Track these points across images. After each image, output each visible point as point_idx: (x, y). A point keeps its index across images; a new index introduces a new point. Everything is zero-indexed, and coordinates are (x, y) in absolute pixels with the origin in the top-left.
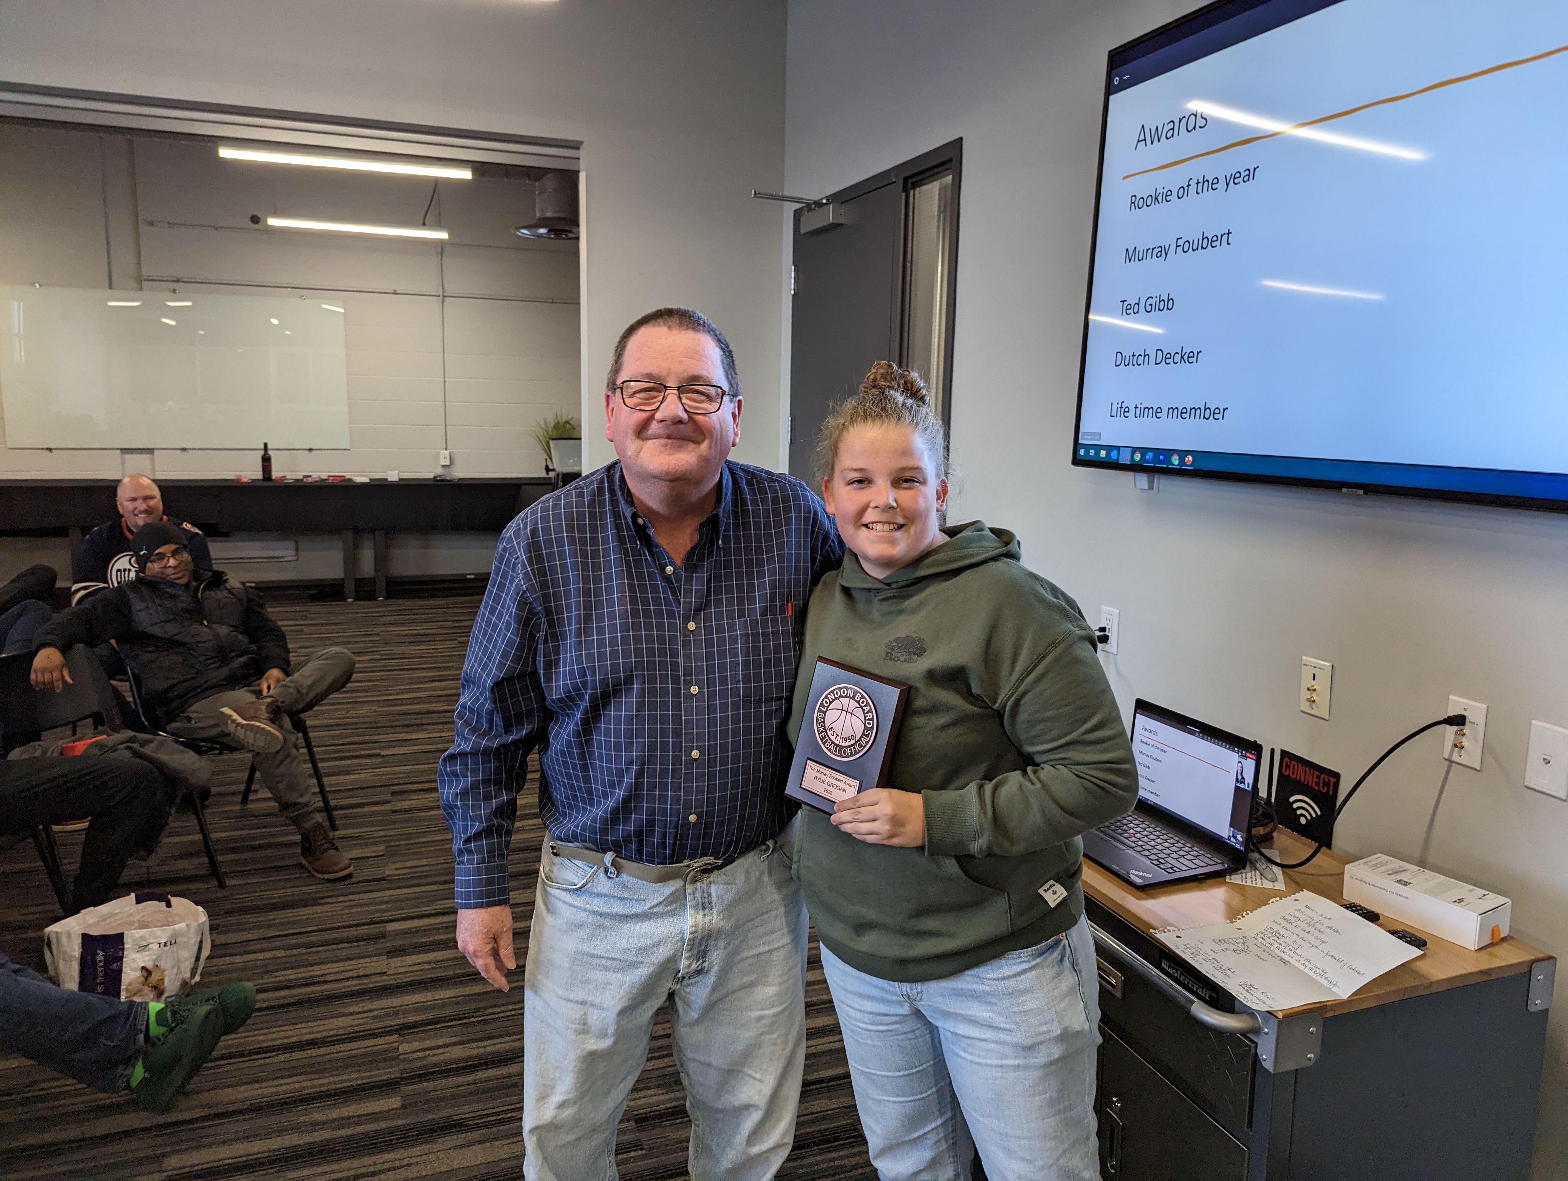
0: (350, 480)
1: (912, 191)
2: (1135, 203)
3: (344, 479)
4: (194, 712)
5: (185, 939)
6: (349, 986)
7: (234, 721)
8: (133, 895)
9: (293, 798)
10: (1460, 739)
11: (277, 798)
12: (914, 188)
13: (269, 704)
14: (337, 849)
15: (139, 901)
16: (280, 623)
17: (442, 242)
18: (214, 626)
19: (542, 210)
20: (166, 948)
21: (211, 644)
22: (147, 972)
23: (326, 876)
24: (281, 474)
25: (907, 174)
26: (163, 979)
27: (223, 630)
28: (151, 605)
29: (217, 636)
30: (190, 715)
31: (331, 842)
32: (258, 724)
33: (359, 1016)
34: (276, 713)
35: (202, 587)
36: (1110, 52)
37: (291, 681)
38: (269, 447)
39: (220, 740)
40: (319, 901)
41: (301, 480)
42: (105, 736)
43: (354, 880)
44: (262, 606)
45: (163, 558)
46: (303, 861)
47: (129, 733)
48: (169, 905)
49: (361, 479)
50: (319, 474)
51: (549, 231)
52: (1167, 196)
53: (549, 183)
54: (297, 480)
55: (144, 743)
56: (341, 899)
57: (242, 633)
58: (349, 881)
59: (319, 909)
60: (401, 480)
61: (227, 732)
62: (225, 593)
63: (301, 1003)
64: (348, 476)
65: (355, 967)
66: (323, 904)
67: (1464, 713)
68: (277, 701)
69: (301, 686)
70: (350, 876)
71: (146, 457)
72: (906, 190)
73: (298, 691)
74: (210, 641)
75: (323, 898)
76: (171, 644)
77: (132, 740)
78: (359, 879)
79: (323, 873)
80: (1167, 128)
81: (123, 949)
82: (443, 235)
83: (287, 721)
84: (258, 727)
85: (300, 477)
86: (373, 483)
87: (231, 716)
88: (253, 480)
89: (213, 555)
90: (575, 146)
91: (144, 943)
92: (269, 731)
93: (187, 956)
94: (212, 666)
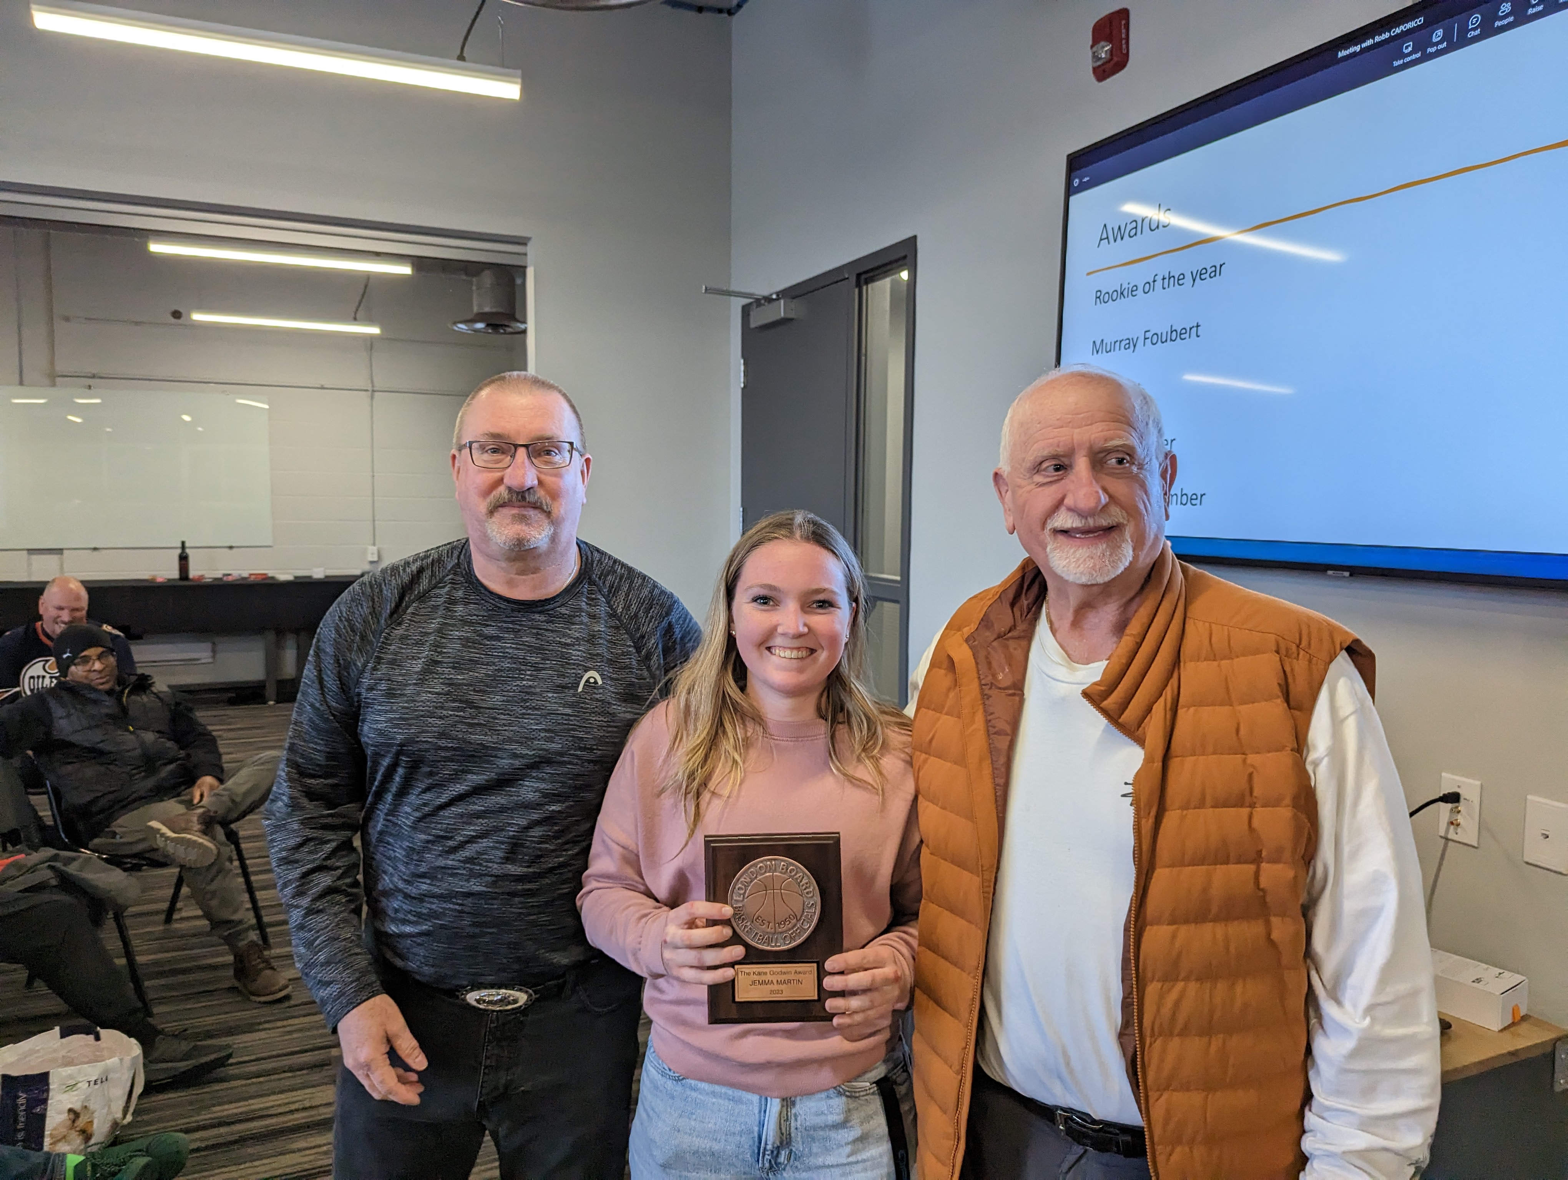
0: (273, 578)
1: (865, 288)
2: (1100, 297)
3: (265, 577)
4: (121, 826)
5: (118, 1075)
6: (294, 1120)
7: (162, 835)
8: (57, 1029)
9: (226, 915)
10: (1455, 817)
11: (207, 915)
12: (867, 283)
13: (201, 816)
14: (273, 968)
15: (63, 1035)
16: (210, 728)
17: (372, 338)
18: (138, 732)
19: (480, 306)
20: (96, 1087)
21: (138, 752)
22: (74, 1114)
23: (263, 999)
24: (200, 573)
25: (862, 270)
26: (91, 1122)
27: (149, 737)
28: (73, 711)
29: (142, 743)
30: (114, 829)
31: (267, 961)
32: (189, 836)
33: (308, 1152)
34: (208, 824)
35: (126, 691)
36: (1069, 156)
37: (224, 789)
38: (187, 545)
39: (147, 855)
40: (257, 1027)
41: (220, 579)
42: (23, 856)
43: (292, 1002)
44: (191, 710)
45: (88, 662)
46: (237, 984)
47: (50, 852)
48: (98, 1038)
49: (284, 576)
50: (239, 572)
51: (488, 325)
52: (1133, 290)
53: (487, 278)
54: (216, 579)
55: (69, 861)
56: (279, 1024)
57: (169, 739)
58: (287, 1004)
59: (256, 1036)
60: (327, 577)
61: (155, 847)
62: (153, 698)
63: (242, 1141)
64: (271, 573)
65: (300, 1098)
66: (259, 1030)
67: (1458, 790)
68: (209, 811)
69: (237, 795)
70: (287, 998)
71: (54, 558)
72: (859, 285)
73: (233, 801)
74: (136, 749)
75: (260, 1024)
76: (95, 754)
77: (55, 858)
78: (300, 1002)
79: (259, 995)
80: (1129, 227)
81: (48, 1091)
82: (375, 330)
83: (220, 832)
84: (189, 839)
85: (220, 576)
86: (299, 581)
87: (159, 830)
88: (169, 580)
89: (136, 657)
90: (522, 241)
91: (72, 1082)
92: (201, 844)
93: (119, 1094)
94: (137, 777)
